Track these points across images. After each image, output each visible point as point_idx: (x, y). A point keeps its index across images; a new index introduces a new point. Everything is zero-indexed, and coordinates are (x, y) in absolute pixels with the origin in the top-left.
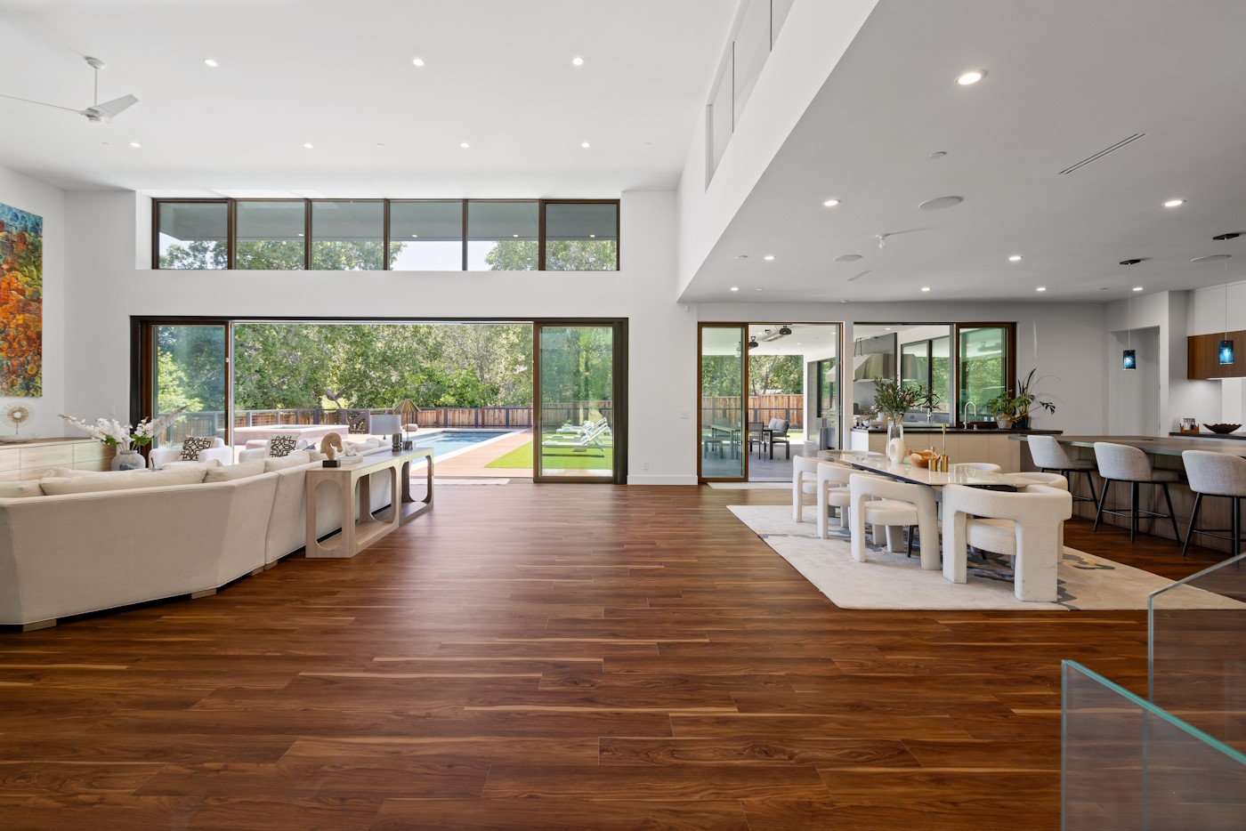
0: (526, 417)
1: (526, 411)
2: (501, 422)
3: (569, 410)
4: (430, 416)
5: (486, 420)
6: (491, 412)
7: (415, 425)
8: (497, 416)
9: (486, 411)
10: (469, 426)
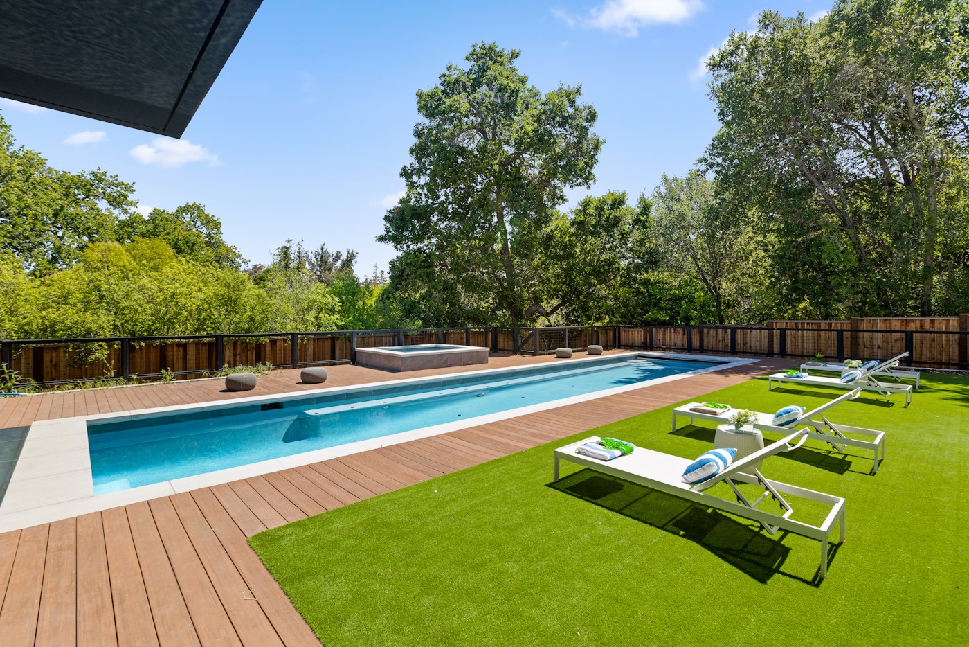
0: (765, 341)
1: (765, 332)
2: (726, 346)
3: (840, 333)
4: (637, 335)
5: (705, 343)
6: (713, 332)
7: (600, 347)
8: (720, 338)
9: (705, 331)
10: (681, 350)
